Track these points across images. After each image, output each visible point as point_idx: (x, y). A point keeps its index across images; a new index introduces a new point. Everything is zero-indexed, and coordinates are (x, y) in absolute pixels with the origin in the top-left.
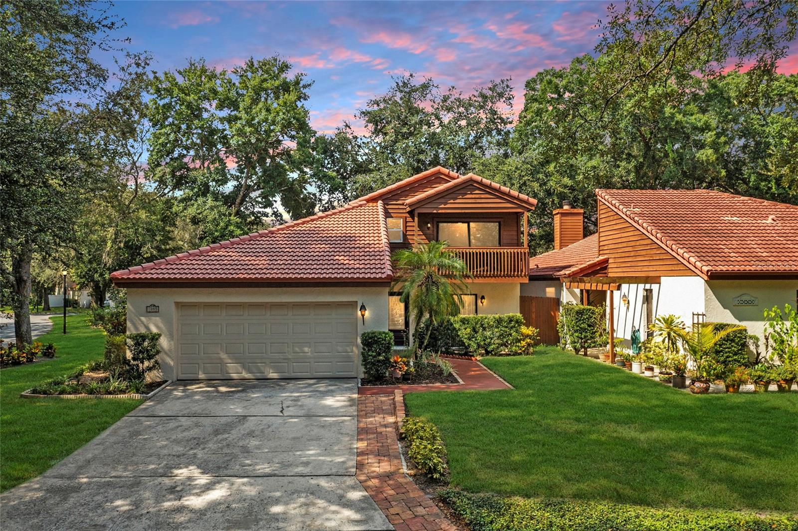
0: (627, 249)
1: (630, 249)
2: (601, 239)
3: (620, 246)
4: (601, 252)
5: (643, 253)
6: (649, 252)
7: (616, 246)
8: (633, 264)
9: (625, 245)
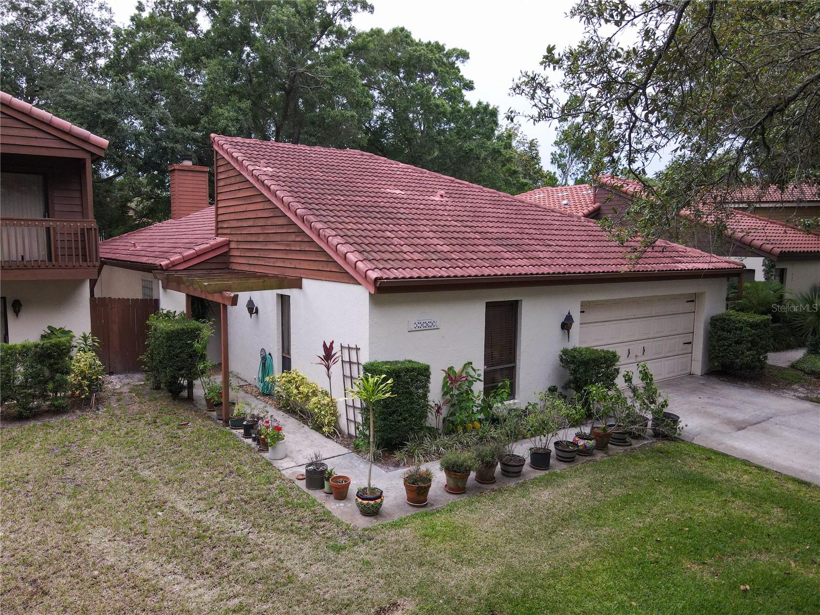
0: (253, 231)
1: (258, 230)
2: (220, 211)
3: (245, 224)
4: (220, 231)
5: (277, 238)
6: (284, 237)
7: (239, 224)
8: (262, 254)
9: (250, 223)
